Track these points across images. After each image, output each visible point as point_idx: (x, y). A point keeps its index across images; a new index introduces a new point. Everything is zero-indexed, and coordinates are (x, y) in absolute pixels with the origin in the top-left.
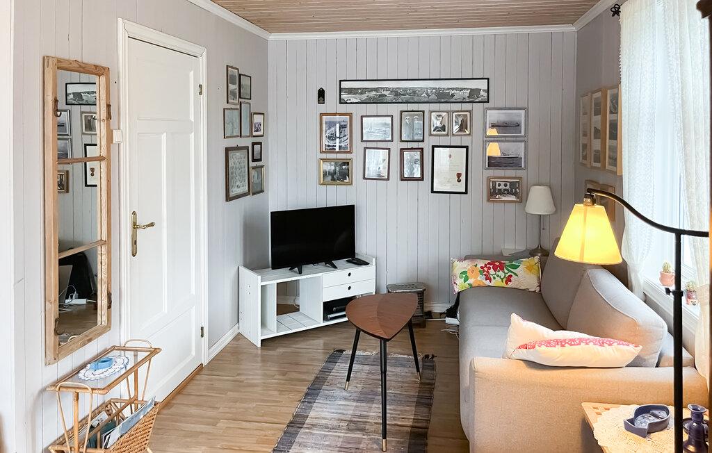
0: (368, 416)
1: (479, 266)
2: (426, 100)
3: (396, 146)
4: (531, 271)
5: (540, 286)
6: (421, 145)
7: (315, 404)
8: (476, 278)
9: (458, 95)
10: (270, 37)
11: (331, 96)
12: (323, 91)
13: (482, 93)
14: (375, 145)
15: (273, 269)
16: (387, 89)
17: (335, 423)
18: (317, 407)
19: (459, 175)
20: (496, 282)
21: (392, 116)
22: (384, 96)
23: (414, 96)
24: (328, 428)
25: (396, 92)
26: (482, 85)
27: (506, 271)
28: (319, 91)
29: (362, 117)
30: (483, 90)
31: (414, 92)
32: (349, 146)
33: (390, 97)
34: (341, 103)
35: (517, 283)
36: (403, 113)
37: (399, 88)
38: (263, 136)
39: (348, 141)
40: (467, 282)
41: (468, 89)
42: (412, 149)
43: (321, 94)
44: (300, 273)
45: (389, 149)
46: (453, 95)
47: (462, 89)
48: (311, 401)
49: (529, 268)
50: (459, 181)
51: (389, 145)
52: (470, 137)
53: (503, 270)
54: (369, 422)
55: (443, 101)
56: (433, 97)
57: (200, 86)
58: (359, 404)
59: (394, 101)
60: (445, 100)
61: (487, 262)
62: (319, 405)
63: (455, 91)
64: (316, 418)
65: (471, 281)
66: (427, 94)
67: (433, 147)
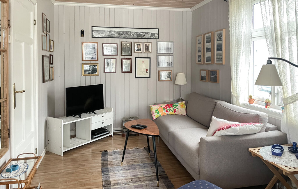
0: (138, 175)
1: (163, 107)
2: (132, 37)
3: (119, 57)
4: (183, 107)
5: (186, 113)
6: (130, 57)
7: (110, 175)
8: (162, 112)
9: (146, 36)
10: (55, 3)
11: (87, 33)
12: (83, 31)
13: (156, 35)
14: (110, 57)
15: (67, 116)
16: (114, 32)
17: (126, 181)
18: (112, 176)
19: (147, 70)
20: (170, 112)
21: (117, 44)
22: (113, 34)
23: (127, 35)
24: (124, 184)
25: (119, 33)
26: (156, 31)
27: (174, 108)
28: (81, 31)
29: (103, 44)
30: (156, 34)
31: (127, 33)
32: (97, 57)
33: (116, 35)
34: (92, 37)
35: (178, 112)
36: (122, 43)
37: (120, 32)
38: (53, 52)
39: (96, 55)
40: (159, 114)
41: (150, 33)
42: (126, 59)
43: (82, 32)
44: (80, 117)
45: (116, 59)
46: (144, 36)
47: (148, 33)
48: (107, 174)
49: (182, 106)
50: (147, 73)
51: (116, 57)
52: (151, 54)
53: (172, 107)
54: (140, 177)
55: (140, 38)
56: (135, 36)
57: (35, 21)
58: (130, 171)
59: (118, 37)
60: (141, 37)
61: (165, 105)
62: (112, 175)
63: (145, 34)
64: (115, 181)
65: (160, 113)
66: (133, 34)
67: (136, 58)
